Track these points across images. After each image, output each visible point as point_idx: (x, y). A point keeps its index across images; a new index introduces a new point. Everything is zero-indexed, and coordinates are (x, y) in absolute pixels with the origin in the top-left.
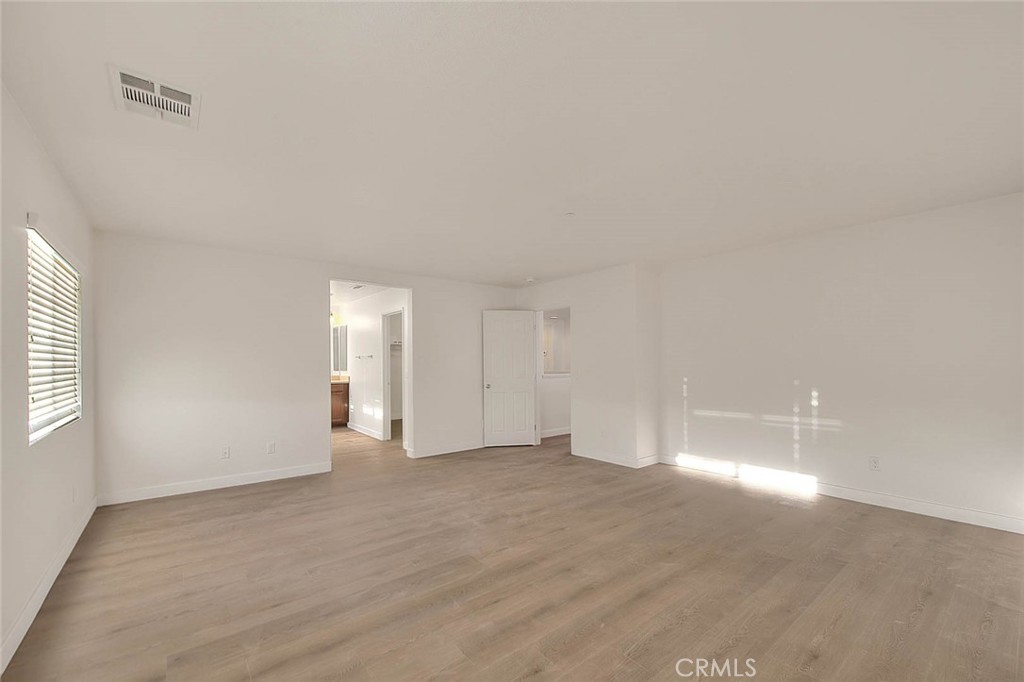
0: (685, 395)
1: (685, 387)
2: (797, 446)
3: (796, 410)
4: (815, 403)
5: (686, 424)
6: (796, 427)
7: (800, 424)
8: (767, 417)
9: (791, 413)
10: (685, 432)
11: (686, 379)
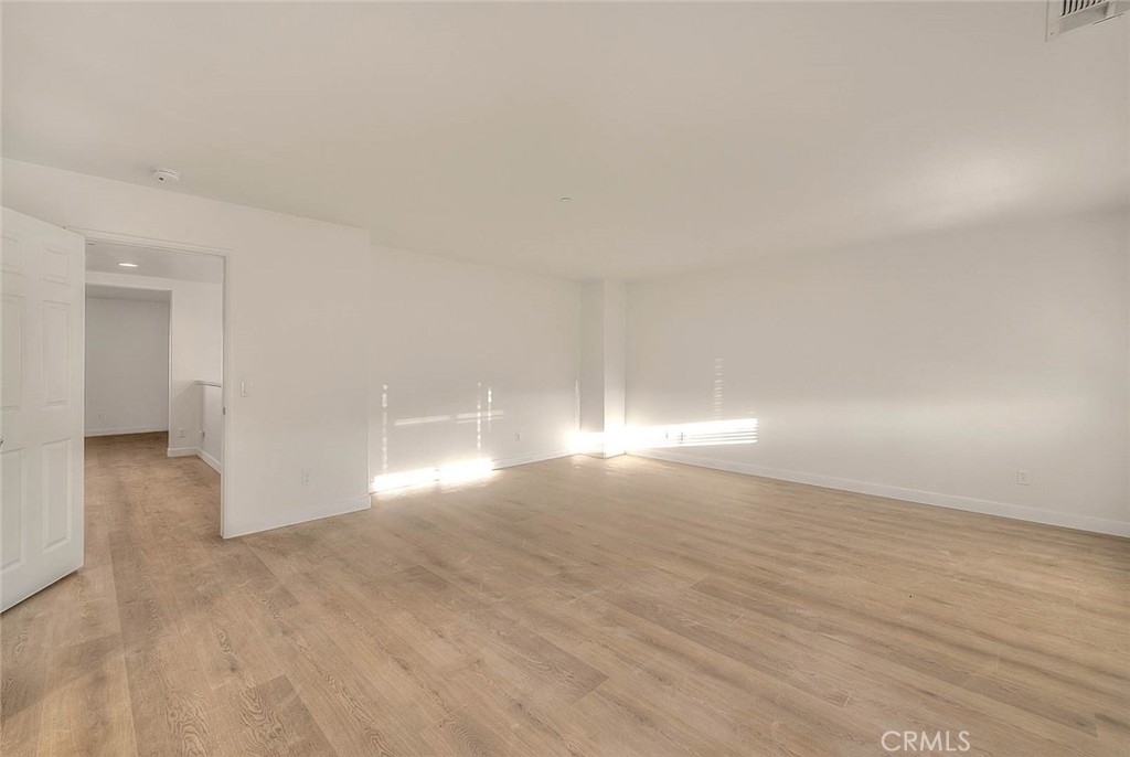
0: (385, 405)
1: (384, 396)
2: (479, 437)
3: (479, 407)
4: (490, 400)
5: (385, 440)
6: (479, 422)
7: (481, 418)
8: (461, 416)
9: (475, 411)
10: (384, 449)
11: (385, 387)
